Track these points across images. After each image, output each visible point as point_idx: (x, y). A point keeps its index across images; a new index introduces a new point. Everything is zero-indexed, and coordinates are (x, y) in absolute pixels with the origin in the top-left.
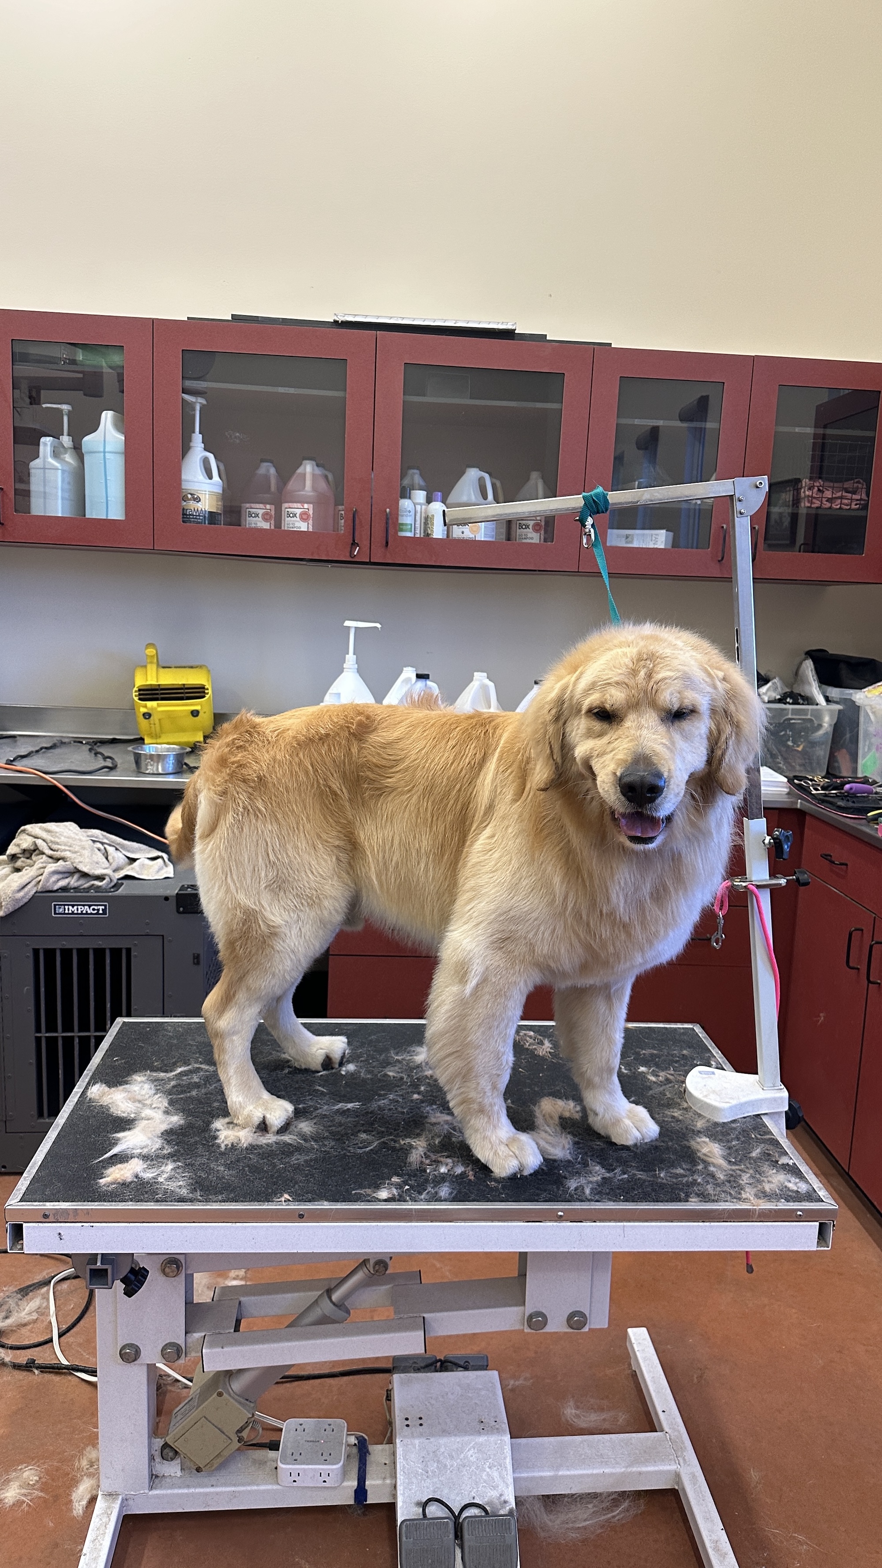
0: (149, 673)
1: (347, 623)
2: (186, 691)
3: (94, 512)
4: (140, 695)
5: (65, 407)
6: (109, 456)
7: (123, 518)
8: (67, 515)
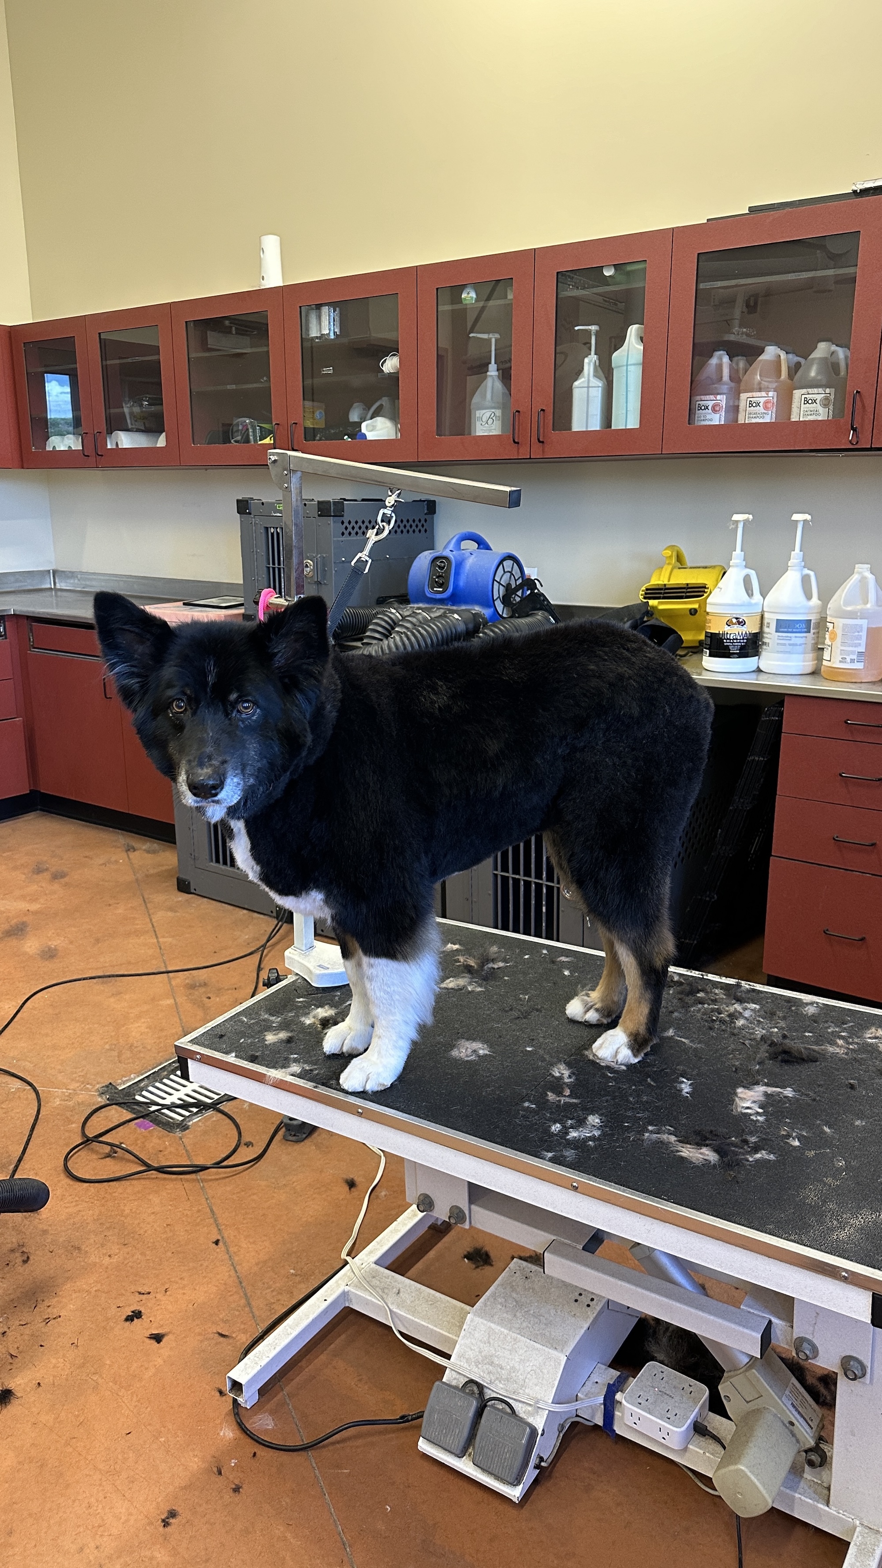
0: (662, 574)
1: (795, 517)
2: (688, 590)
3: (618, 424)
4: (646, 594)
5: (594, 328)
6: (631, 368)
7: (638, 426)
8: (598, 429)
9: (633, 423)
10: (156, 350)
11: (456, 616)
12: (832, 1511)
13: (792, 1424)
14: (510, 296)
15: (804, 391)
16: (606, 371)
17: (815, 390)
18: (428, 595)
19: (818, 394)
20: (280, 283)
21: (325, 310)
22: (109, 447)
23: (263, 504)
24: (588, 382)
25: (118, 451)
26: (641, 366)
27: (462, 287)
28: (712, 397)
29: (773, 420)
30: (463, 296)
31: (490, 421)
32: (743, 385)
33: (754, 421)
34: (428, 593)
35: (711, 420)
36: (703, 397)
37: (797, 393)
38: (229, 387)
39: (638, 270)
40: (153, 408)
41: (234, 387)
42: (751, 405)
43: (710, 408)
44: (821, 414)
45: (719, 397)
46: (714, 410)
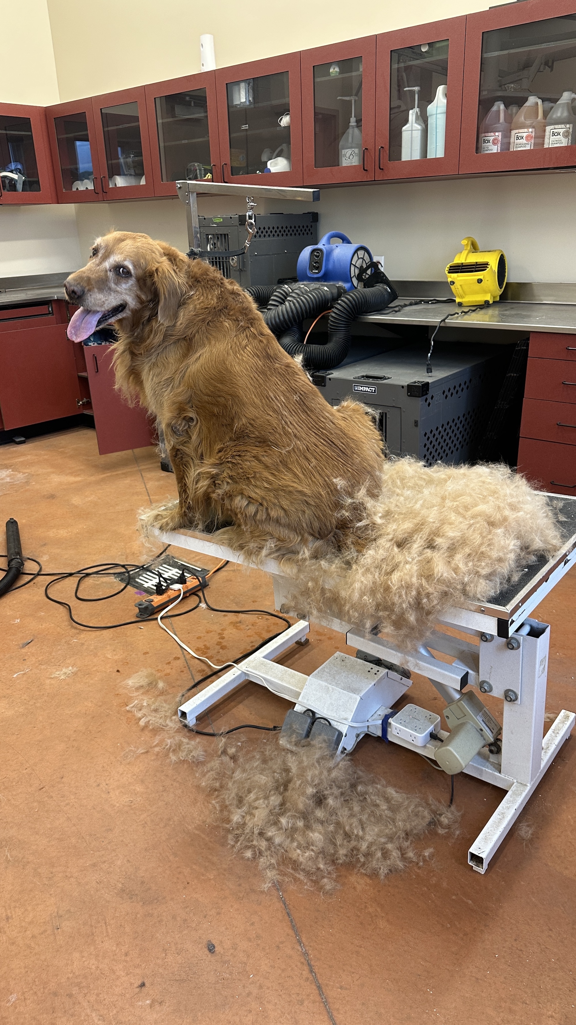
2: (477, 266)
3: (431, 155)
4: (449, 270)
5: (416, 89)
6: (439, 116)
7: (443, 156)
8: (418, 158)
9: (440, 154)
10: (136, 119)
11: (326, 288)
12: (502, 776)
13: (481, 730)
14: (361, 70)
15: (552, 127)
16: (424, 118)
17: (560, 126)
18: (309, 276)
19: (561, 129)
20: (214, 68)
21: (243, 85)
22: (111, 186)
23: (205, 219)
24: (412, 128)
25: (116, 188)
26: (445, 115)
27: (330, 64)
28: (492, 134)
29: (532, 148)
30: (331, 71)
31: (351, 157)
32: (513, 125)
33: (519, 149)
34: (309, 274)
35: (492, 150)
36: (486, 134)
37: (548, 128)
38: (183, 142)
39: (444, 46)
40: (136, 159)
41: (186, 141)
42: (518, 138)
43: (491, 141)
44: (563, 142)
45: (497, 134)
46: (494, 143)
